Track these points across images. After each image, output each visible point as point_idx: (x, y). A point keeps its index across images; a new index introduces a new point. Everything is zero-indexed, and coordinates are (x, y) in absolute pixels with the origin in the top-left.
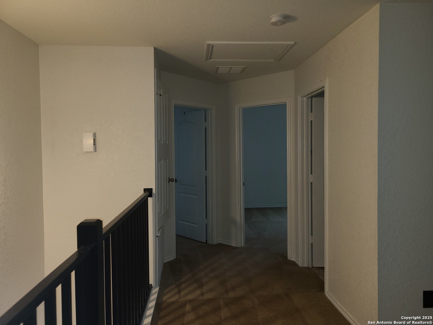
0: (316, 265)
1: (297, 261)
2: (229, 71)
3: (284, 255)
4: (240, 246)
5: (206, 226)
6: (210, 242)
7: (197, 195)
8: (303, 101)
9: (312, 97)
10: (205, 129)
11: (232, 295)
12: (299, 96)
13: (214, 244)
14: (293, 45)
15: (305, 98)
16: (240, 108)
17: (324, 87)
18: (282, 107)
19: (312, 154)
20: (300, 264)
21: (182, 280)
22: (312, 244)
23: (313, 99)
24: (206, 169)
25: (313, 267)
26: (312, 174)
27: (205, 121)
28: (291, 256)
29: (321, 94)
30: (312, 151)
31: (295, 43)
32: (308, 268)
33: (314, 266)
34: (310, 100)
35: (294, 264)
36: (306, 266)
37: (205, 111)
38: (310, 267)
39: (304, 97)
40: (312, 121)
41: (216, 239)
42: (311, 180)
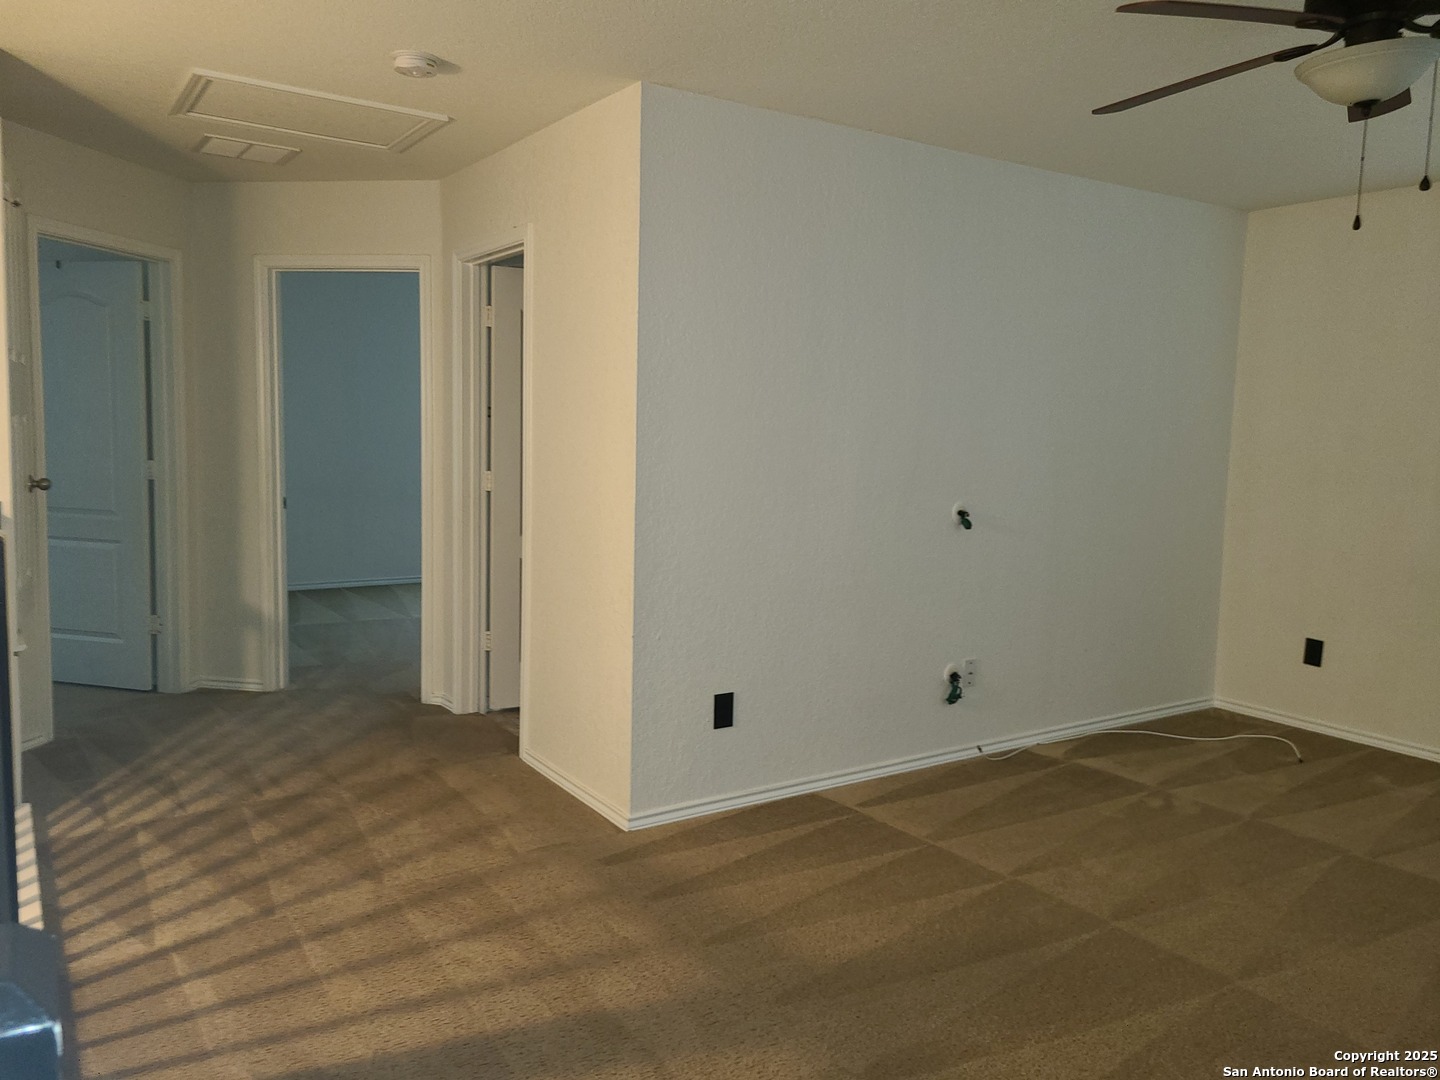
0: (497, 705)
1: (448, 704)
2: (242, 153)
3: (412, 696)
4: (272, 688)
5: (154, 637)
6: (167, 686)
7: (117, 542)
8: (465, 272)
9: (490, 265)
10: (147, 324)
11: (272, 794)
12: (455, 258)
13: (183, 691)
14: (444, 125)
15: (471, 265)
16: (270, 269)
17: (522, 244)
18: (408, 282)
19: (489, 416)
20: (456, 708)
21: (100, 786)
22: (488, 652)
23: (494, 268)
24: (150, 457)
25: (490, 712)
26: (489, 469)
27: (146, 298)
28: (432, 692)
29: (516, 261)
30: (489, 408)
31: (451, 119)
32: (477, 714)
33: (492, 707)
34: (484, 270)
35: (440, 710)
36: (471, 711)
37: (145, 264)
38: (483, 711)
39: (468, 261)
40: (489, 328)
41: (189, 673)
42: (487, 486)
